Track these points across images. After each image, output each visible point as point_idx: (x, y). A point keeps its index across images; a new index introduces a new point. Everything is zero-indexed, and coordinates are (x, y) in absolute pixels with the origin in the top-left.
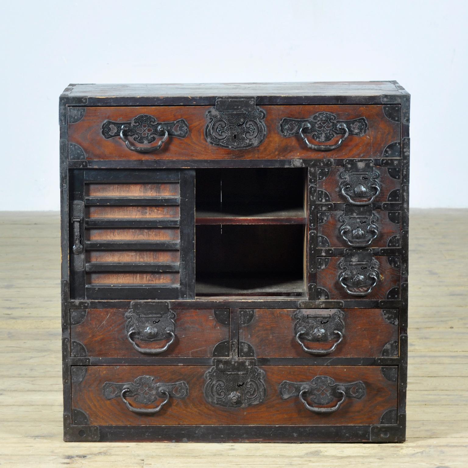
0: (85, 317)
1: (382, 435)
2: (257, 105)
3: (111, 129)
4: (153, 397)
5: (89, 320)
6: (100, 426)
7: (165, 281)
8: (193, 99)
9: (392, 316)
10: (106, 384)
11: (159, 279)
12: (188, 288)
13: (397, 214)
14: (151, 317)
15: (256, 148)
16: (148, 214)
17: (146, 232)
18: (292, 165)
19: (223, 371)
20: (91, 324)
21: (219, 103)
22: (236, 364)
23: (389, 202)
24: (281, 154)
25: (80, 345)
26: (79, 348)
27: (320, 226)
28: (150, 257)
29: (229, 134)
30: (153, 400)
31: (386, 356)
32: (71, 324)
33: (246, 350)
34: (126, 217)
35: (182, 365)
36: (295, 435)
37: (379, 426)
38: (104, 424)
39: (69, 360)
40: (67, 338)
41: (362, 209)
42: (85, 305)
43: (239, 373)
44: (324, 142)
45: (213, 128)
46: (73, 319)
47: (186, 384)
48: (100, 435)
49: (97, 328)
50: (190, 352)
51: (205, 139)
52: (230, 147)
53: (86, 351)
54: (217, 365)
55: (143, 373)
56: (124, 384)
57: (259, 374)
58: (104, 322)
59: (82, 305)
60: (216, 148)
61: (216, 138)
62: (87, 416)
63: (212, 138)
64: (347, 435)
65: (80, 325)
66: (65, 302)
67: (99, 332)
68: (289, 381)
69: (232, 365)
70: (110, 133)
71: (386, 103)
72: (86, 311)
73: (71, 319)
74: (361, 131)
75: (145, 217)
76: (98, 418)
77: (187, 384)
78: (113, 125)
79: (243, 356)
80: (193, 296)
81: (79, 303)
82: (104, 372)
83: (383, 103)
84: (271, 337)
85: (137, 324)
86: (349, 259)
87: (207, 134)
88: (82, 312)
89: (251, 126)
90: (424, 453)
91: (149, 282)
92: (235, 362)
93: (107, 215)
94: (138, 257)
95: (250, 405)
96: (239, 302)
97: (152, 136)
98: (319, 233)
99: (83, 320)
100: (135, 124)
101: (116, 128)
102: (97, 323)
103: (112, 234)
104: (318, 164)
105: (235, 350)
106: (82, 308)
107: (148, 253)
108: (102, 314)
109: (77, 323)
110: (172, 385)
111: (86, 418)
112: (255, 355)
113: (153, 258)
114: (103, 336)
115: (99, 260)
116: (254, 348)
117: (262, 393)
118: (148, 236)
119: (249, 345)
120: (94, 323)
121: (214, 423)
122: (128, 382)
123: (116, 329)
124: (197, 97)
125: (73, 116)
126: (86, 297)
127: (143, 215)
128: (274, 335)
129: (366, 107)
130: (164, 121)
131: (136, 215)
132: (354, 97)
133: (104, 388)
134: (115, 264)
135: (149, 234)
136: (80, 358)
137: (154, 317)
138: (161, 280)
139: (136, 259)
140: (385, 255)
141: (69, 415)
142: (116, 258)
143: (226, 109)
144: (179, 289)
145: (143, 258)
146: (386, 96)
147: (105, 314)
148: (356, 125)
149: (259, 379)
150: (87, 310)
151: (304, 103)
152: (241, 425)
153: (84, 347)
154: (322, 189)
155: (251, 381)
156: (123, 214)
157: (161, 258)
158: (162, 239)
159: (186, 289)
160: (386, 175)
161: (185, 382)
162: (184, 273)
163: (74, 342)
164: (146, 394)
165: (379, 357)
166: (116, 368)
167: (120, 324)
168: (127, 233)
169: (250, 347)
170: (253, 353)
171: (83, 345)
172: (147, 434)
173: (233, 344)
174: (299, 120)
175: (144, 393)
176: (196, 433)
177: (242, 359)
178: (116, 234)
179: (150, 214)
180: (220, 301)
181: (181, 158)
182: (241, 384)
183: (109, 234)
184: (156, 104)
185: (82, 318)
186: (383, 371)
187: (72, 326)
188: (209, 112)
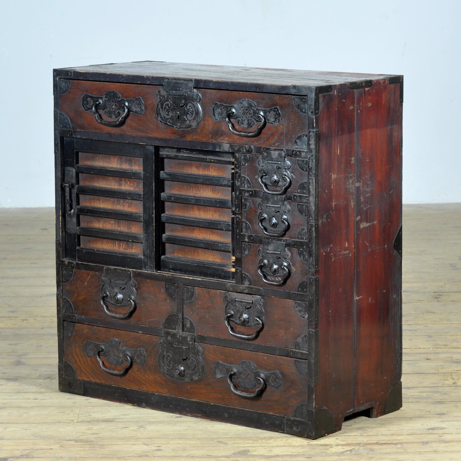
1: (294, 428)
2: (194, 88)
3: (89, 101)
6: (83, 381)
7: (136, 251)
8: (148, 78)
9: (302, 310)
10: (87, 342)
11: (132, 248)
12: (149, 259)
13: (304, 206)
14: (119, 283)
15: (194, 130)
16: (123, 185)
17: (122, 203)
18: (221, 149)
19: (171, 344)
20: (76, 283)
21: (166, 83)
22: (180, 339)
23: (298, 194)
24: (214, 137)
27: (245, 211)
28: (125, 227)
29: (174, 115)
31: (298, 349)
32: (62, 281)
33: (188, 325)
34: (108, 186)
35: (141, 332)
36: (226, 415)
37: (292, 419)
41: (275, 198)
43: (183, 347)
44: (247, 128)
45: (162, 108)
46: (64, 277)
47: (144, 351)
48: (83, 389)
49: (81, 288)
50: (148, 321)
51: (157, 118)
52: (175, 127)
53: (73, 308)
54: (167, 338)
55: (114, 336)
57: (198, 351)
59: (70, 265)
60: (165, 127)
61: (165, 117)
62: (74, 369)
63: (161, 117)
64: (267, 423)
68: (222, 361)
69: (177, 338)
70: (88, 106)
71: (295, 94)
74: (276, 120)
75: (121, 188)
76: (82, 372)
77: (146, 352)
78: (90, 99)
79: (186, 332)
80: (153, 268)
83: (293, 94)
84: (208, 316)
85: (109, 289)
86: (266, 247)
87: (158, 114)
88: (70, 271)
89: (190, 108)
90: (353, 451)
91: (125, 251)
92: (180, 336)
95: (192, 380)
96: (183, 278)
97: (117, 111)
98: (243, 218)
100: (106, 99)
101: (92, 101)
103: (98, 201)
104: (242, 150)
105: (180, 324)
106: (70, 267)
107: (124, 221)
108: (84, 275)
110: (134, 351)
111: (73, 371)
112: (195, 332)
113: (128, 228)
115: (89, 225)
116: (194, 324)
117: (200, 370)
118: (123, 207)
119: (190, 321)
120: (79, 284)
121: (165, 392)
124: (150, 77)
125: (63, 88)
126: (77, 258)
127: (119, 186)
128: (210, 314)
129: (280, 97)
130: (126, 98)
131: (115, 186)
132: (269, 86)
133: (86, 345)
135: (124, 204)
136: (69, 315)
137: (120, 284)
138: (133, 250)
139: (115, 227)
140: (295, 247)
142: (101, 224)
143: (171, 90)
144: (143, 259)
145: (120, 227)
146: (294, 87)
147: (87, 275)
148: (272, 114)
149: (198, 355)
150: (74, 270)
151: (230, 89)
152: (185, 399)
154: (245, 175)
155: (192, 356)
156: (106, 183)
157: (133, 229)
158: (134, 211)
159: (148, 260)
160: (295, 167)
161: (144, 350)
162: (146, 245)
164: (116, 356)
165: (292, 350)
168: (108, 202)
169: (191, 324)
170: (194, 329)
171: (71, 303)
173: (179, 319)
174: (228, 105)
176: (151, 400)
177: (185, 334)
178: (101, 202)
179: (124, 185)
180: (169, 275)
181: (139, 134)
182: (185, 358)
183: (96, 201)
184: (121, 81)
186: (295, 364)
188: (159, 92)
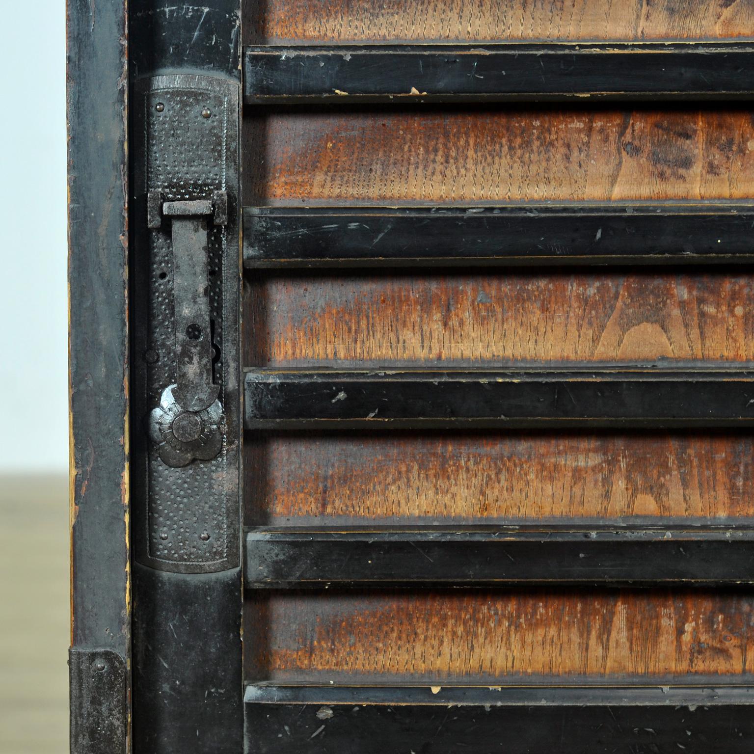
16: (698, 167)
17: (682, 304)
75: (674, 189)
93: (403, 177)
94: (620, 485)
103: (437, 316)
107: (695, 449)
118: (695, 333)
127: (662, 174)
131: (613, 180)
134: (459, 536)
139: (607, 496)
142: (463, 492)
145: (658, 491)
156: (518, 169)
168: (544, 309)
178: (468, 313)
179: (712, 167)
183: (415, 317)
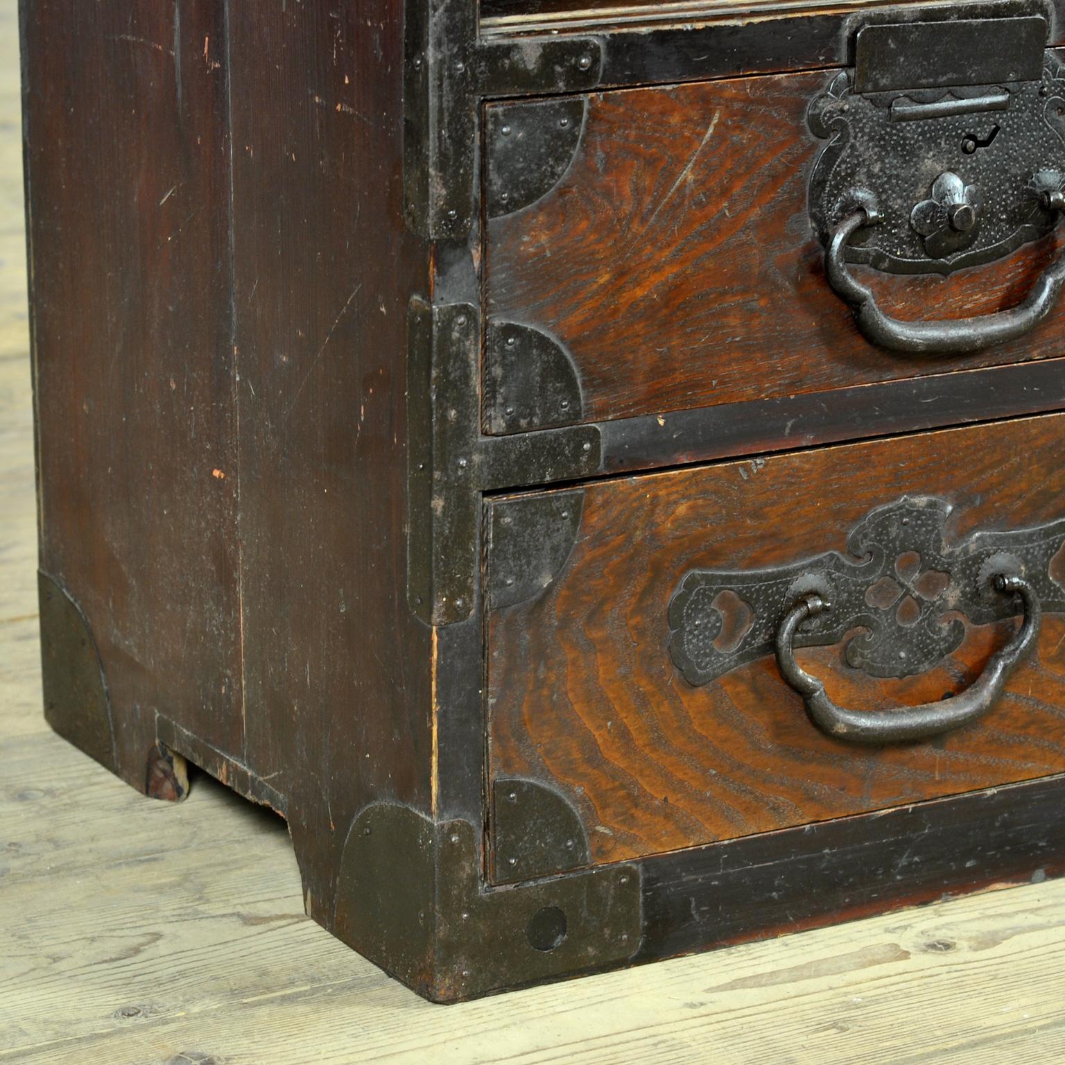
0: (576, 153)
4: (945, 627)
5: (600, 167)
6: (647, 863)
10: (690, 585)
20: (607, 193)
25: (544, 344)
26: (537, 369)
30: (943, 645)
32: (487, 207)
38: (669, 846)
39: (476, 458)
40: (464, 310)
42: (575, 68)
46: (499, 168)
48: (647, 917)
49: (644, 220)
53: (579, 382)
55: (898, 482)
56: (791, 567)
58: (687, 175)
59: (558, 69)
62: (578, 811)
65: (540, 208)
66: (454, 57)
67: (654, 242)
72: (580, 103)
73: (493, 176)
76: (638, 813)
81: (542, 56)
82: (682, 509)
85: (876, 168)
88: (557, 114)
99: (565, 172)
102: (646, 181)
106: (561, 86)
108: (675, 120)
109: (529, 198)
111: (565, 824)
114: (675, 269)
120: (628, 189)
122: (814, 550)
123: (755, 214)
133: (675, 617)
136: (544, 437)
141: (473, 823)
147: (695, 115)
153: (567, 354)
163: (509, 330)
164: (908, 615)
166: (747, 469)
167: (776, 179)
172: (903, 862)
175: (896, 605)
185: (559, 160)
187: (497, 221)
